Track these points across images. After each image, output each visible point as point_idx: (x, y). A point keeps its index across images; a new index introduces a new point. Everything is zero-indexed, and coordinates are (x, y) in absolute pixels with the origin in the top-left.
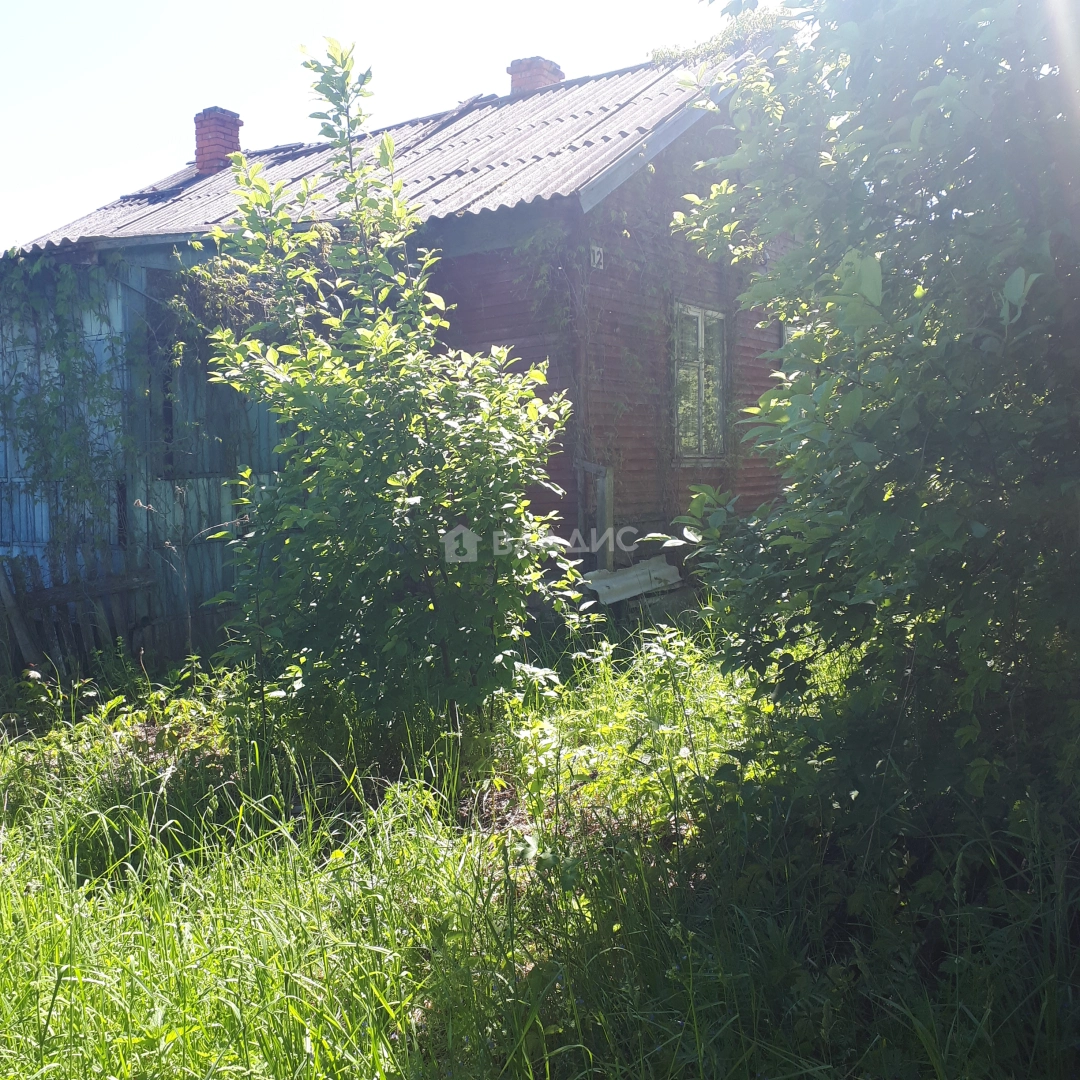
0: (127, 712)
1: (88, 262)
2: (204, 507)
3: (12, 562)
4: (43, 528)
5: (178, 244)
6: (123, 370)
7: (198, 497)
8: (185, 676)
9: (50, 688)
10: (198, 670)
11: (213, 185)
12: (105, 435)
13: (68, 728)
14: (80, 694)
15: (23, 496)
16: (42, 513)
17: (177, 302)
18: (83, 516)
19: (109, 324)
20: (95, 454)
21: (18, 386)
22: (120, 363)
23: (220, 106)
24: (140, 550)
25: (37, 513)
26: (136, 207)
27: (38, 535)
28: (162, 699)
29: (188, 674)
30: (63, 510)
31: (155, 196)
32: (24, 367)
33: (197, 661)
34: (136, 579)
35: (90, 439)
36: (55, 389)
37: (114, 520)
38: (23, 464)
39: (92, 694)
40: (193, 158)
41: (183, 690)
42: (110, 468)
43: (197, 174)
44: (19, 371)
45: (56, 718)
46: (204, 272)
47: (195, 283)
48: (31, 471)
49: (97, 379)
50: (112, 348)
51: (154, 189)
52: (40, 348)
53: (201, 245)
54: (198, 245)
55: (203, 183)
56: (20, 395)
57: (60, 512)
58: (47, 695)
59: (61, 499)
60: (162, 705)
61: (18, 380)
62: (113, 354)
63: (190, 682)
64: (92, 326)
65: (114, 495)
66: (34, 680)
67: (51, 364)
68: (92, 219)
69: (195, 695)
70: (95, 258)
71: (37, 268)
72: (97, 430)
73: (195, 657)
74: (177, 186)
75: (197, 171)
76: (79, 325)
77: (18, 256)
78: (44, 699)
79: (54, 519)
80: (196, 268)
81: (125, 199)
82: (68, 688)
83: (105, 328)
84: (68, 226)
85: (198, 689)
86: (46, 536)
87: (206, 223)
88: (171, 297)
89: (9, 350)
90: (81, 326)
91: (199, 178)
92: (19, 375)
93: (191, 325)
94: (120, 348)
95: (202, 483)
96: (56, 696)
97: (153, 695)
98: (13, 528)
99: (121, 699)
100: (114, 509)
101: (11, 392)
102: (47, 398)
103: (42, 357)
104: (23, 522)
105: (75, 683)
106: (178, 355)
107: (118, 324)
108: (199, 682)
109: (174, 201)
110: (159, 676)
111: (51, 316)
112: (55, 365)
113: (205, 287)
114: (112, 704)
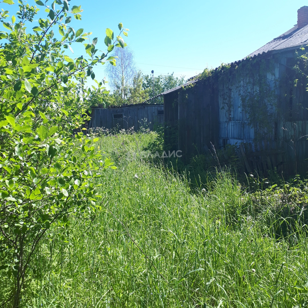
0: (278, 189)
1: (270, 58)
2: (301, 129)
3: (245, 144)
4: (252, 135)
5: (297, 49)
6: (278, 89)
7: (299, 126)
8: (295, 180)
9: (256, 179)
10: (299, 179)
11: (303, 30)
12: (272, 108)
13: (261, 191)
14: (264, 182)
15: (247, 126)
16: (252, 131)
17: (296, 67)
18: (264, 132)
19: (275, 76)
20: (269, 114)
21: (247, 95)
22: (277, 87)
23: (306, 5)
24: (281, 142)
25: (251, 131)
26: (279, 41)
27: (251, 137)
28: (288, 187)
29: (296, 180)
30: (258, 130)
31: (284, 37)
32: (249, 90)
33: (299, 176)
34: (279, 151)
35: (268, 110)
36: (258, 96)
37: (274, 133)
38: (248, 117)
39: (267, 183)
40: (296, 23)
41: (294, 184)
42: (273, 118)
43: (298, 28)
44: (248, 91)
45: (257, 188)
46: (305, 57)
47: (302, 60)
48: (250, 119)
49: (271, 92)
50: (275, 83)
51: (284, 35)
52: (254, 84)
53: (304, 48)
54: (303, 49)
55: (300, 30)
56: (248, 98)
57: (257, 131)
58: (255, 181)
59: (258, 127)
60: (288, 188)
61: (248, 94)
62: (275, 84)
63: (296, 183)
64: (270, 77)
65: (274, 126)
66: (252, 177)
67: (257, 88)
68: (265, 47)
69: (298, 187)
70: (272, 57)
71: (255, 61)
72: (269, 107)
73: (298, 175)
74: (291, 33)
75: (298, 27)
76: (265, 77)
77: (250, 59)
78: (254, 182)
79: (256, 133)
80: (302, 56)
81: (275, 39)
82: (261, 180)
83: (273, 77)
84: (258, 50)
85: (299, 185)
86: (253, 137)
87: (302, 42)
88: (294, 66)
89: (245, 86)
90: (266, 77)
91: (298, 29)
92: (248, 92)
93: (300, 74)
94: (277, 83)
95: (300, 122)
96: (258, 182)
97: (285, 185)
98: (244, 135)
99: (276, 185)
100: (274, 130)
101: (245, 97)
102: (256, 99)
103: (254, 87)
104: (247, 133)
105: (263, 179)
106: (296, 83)
107: (277, 75)
108: (299, 183)
109: (290, 38)
110: (287, 180)
111: (257, 75)
112: (258, 88)
113: (305, 62)
114: (273, 186)
